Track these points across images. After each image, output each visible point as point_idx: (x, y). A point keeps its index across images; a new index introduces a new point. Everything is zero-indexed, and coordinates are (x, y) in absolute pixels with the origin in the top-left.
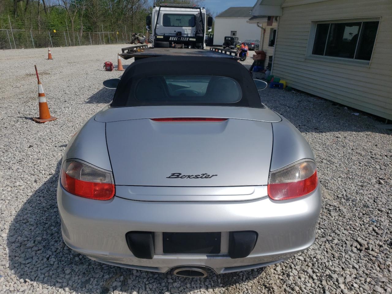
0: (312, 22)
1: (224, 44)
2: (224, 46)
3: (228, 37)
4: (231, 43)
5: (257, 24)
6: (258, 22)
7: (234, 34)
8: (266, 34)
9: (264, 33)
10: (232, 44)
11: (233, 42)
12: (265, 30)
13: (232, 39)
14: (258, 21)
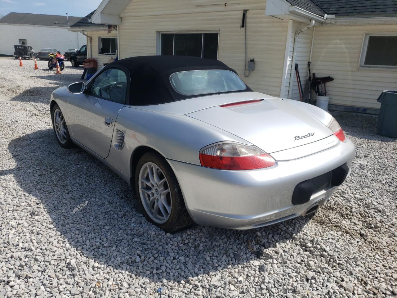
0: (157, 31)
1: (15, 54)
2: (15, 56)
3: (19, 46)
4: (24, 53)
5: (83, 32)
6: (83, 31)
7: (23, 43)
8: (93, 42)
9: (91, 41)
10: (27, 54)
11: (27, 52)
12: (91, 38)
13: (25, 48)
14: (83, 29)
